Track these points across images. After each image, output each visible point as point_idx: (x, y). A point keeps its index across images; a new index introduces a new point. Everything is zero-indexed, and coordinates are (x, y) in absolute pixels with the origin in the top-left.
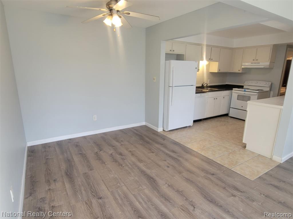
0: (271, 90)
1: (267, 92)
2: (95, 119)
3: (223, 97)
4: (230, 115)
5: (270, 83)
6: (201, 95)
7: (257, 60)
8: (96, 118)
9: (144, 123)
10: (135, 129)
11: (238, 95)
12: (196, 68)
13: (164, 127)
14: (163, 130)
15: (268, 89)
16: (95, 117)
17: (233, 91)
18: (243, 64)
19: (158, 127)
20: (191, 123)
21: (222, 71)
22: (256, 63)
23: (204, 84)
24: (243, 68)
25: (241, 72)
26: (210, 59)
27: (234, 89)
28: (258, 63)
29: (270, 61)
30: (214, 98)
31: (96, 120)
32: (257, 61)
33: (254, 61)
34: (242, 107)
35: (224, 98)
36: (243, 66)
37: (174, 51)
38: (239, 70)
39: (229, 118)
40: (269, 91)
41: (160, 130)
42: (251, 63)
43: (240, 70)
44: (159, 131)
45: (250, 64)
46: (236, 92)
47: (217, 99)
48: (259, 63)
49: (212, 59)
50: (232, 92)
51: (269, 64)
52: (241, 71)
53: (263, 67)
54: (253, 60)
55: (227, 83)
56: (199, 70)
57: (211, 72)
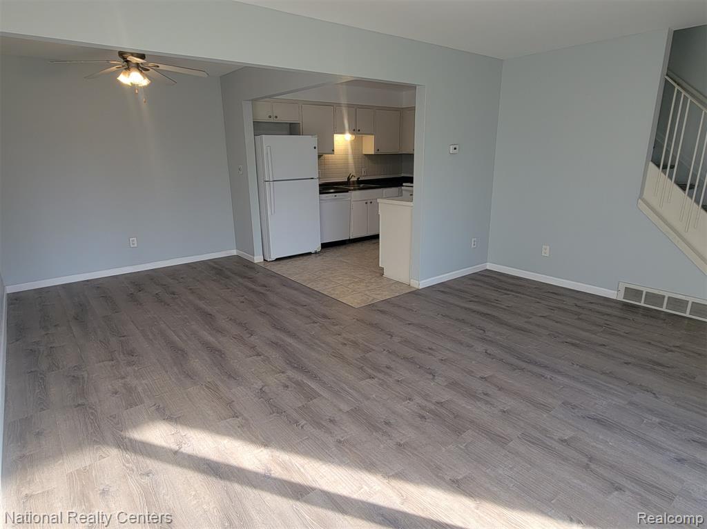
2: (134, 244)
8: (135, 242)
9: (234, 252)
10: (215, 262)
12: (315, 148)
13: (265, 254)
14: (264, 260)
16: (133, 241)
17: (403, 188)
19: (253, 255)
20: (318, 247)
21: (382, 151)
23: (350, 178)
26: (354, 130)
27: (404, 184)
30: (366, 201)
31: (136, 245)
37: (276, 117)
41: (258, 259)
44: (256, 262)
47: (371, 203)
49: (359, 131)
50: (402, 190)
55: (403, 175)
56: (333, 151)
57: (365, 155)
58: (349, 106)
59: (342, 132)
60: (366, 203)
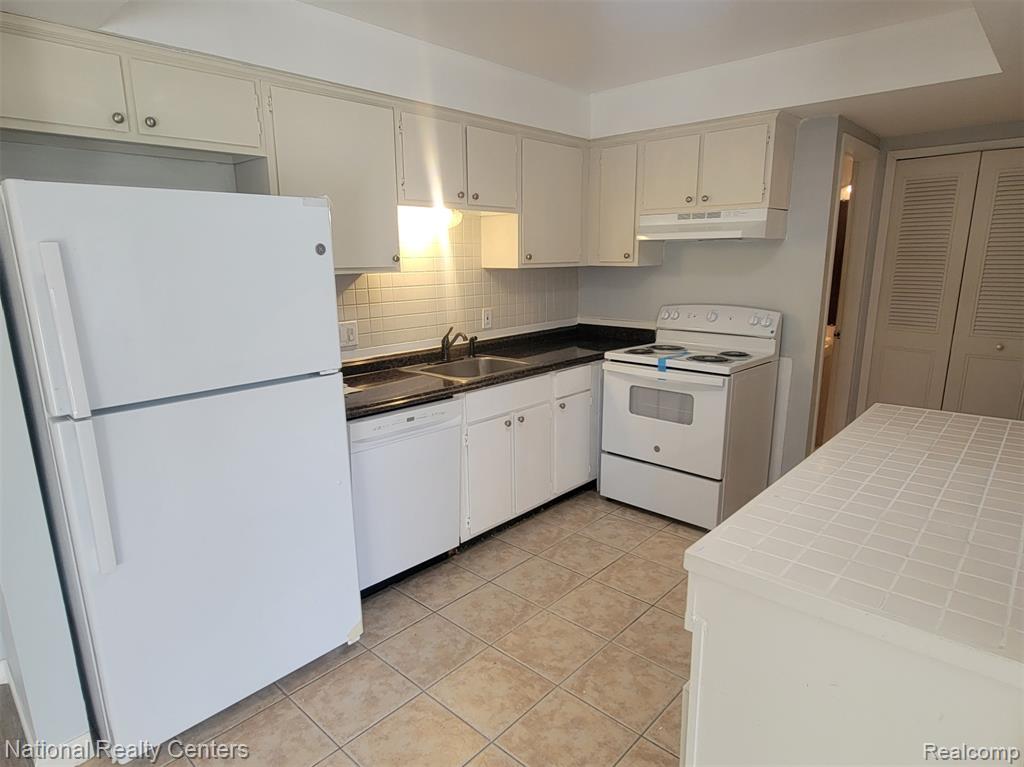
0: (781, 350)
1: (765, 362)
3: (557, 403)
4: (605, 490)
5: (776, 317)
6: (412, 419)
7: (705, 199)
11: (632, 387)
12: (321, 249)
15: (768, 349)
17: (606, 365)
18: (644, 222)
22: (700, 216)
23: (451, 338)
24: (641, 242)
25: (635, 264)
26: (461, 195)
27: (608, 355)
28: (711, 215)
29: (767, 203)
30: (507, 418)
32: (707, 203)
33: (693, 203)
34: (657, 449)
35: (563, 406)
36: (642, 234)
37: (151, 123)
38: (627, 256)
39: (602, 506)
40: (772, 356)
42: (681, 217)
43: (631, 253)
45: (672, 220)
46: (620, 370)
47: (521, 419)
48: (717, 215)
49: (476, 197)
50: (602, 373)
51: (765, 219)
52: (636, 260)
53: (738, 234)
54: (689, 200)
55: (580, 320)
56: (396, 259)
57: (487, 270)
58: (445, 114)
59: (425, 201)
60: (508, 424)
